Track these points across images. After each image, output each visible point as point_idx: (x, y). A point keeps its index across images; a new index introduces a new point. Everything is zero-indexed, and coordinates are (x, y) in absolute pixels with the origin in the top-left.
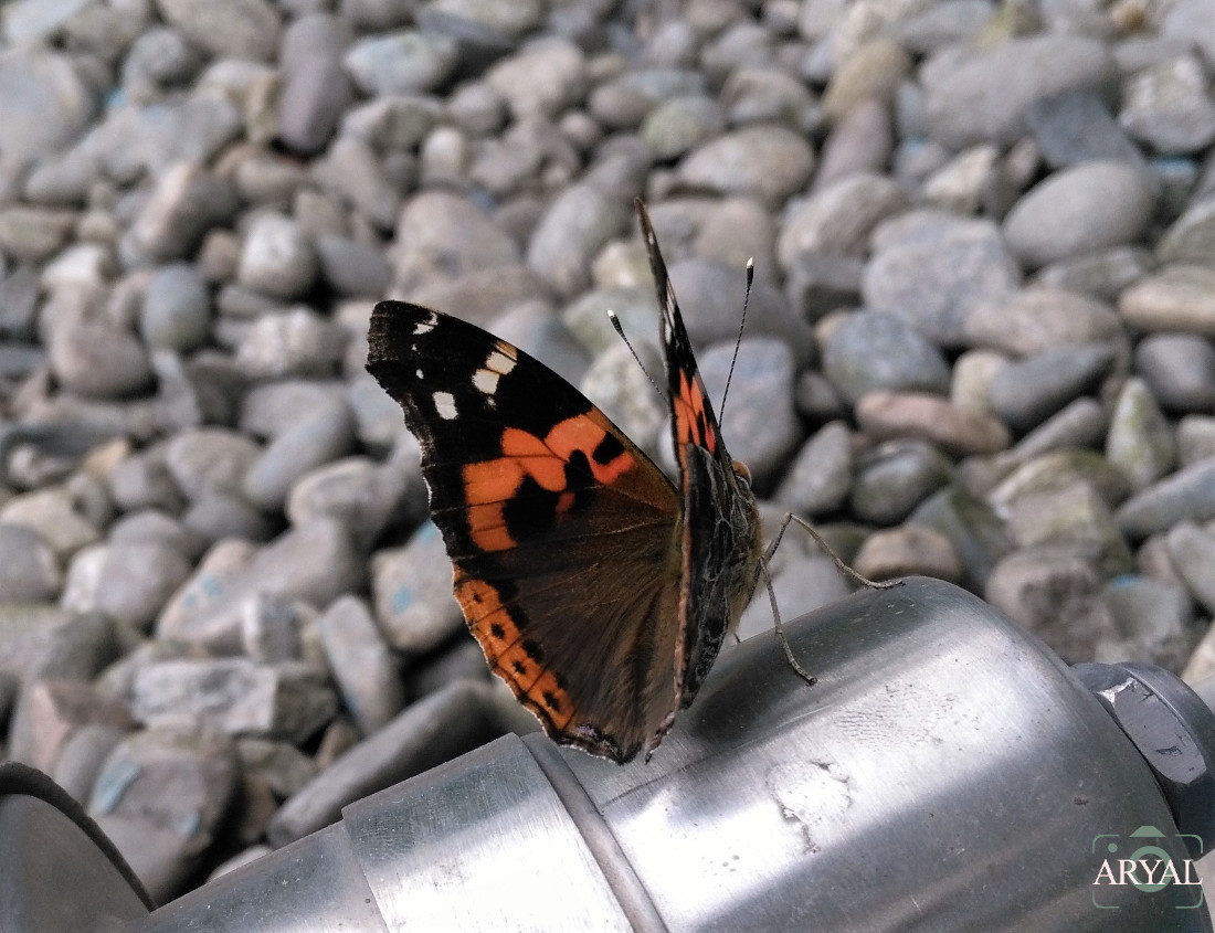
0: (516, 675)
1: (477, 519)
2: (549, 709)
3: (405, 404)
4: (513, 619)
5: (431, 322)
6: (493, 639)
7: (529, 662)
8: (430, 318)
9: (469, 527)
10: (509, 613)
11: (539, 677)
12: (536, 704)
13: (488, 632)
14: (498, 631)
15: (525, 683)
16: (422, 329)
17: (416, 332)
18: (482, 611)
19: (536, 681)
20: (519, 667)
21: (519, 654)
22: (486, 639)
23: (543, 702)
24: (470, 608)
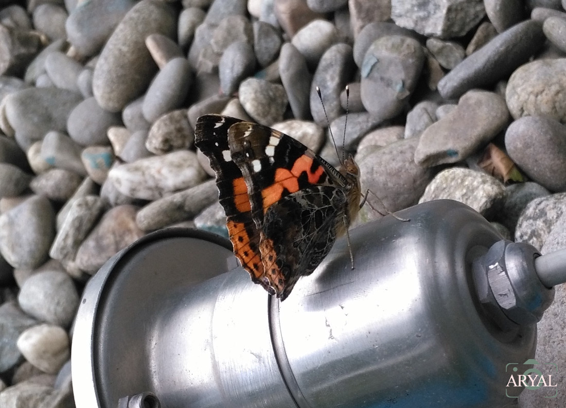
0: (244, 257)
1: (238, 200)
2: (254, 270)
3: (211, 157)
4: (248, 234)
5: (222, 122)
6: (238, 242)
7: (251, 251)
8: (222, 120)
9: (234, 204)
10: (247, 232)
11: (253, 257)
12: (249, 268)
13: (237, 240)
14: (241, 239)
15: (246, 259)
16: (218, 125)
17: (215, 127)
18: (236, 231)
19: (251, 259)
20: (246, 254)
21: (247, 248)
22: (236, 242)
23: (252, 267)
24: (232, 230)
